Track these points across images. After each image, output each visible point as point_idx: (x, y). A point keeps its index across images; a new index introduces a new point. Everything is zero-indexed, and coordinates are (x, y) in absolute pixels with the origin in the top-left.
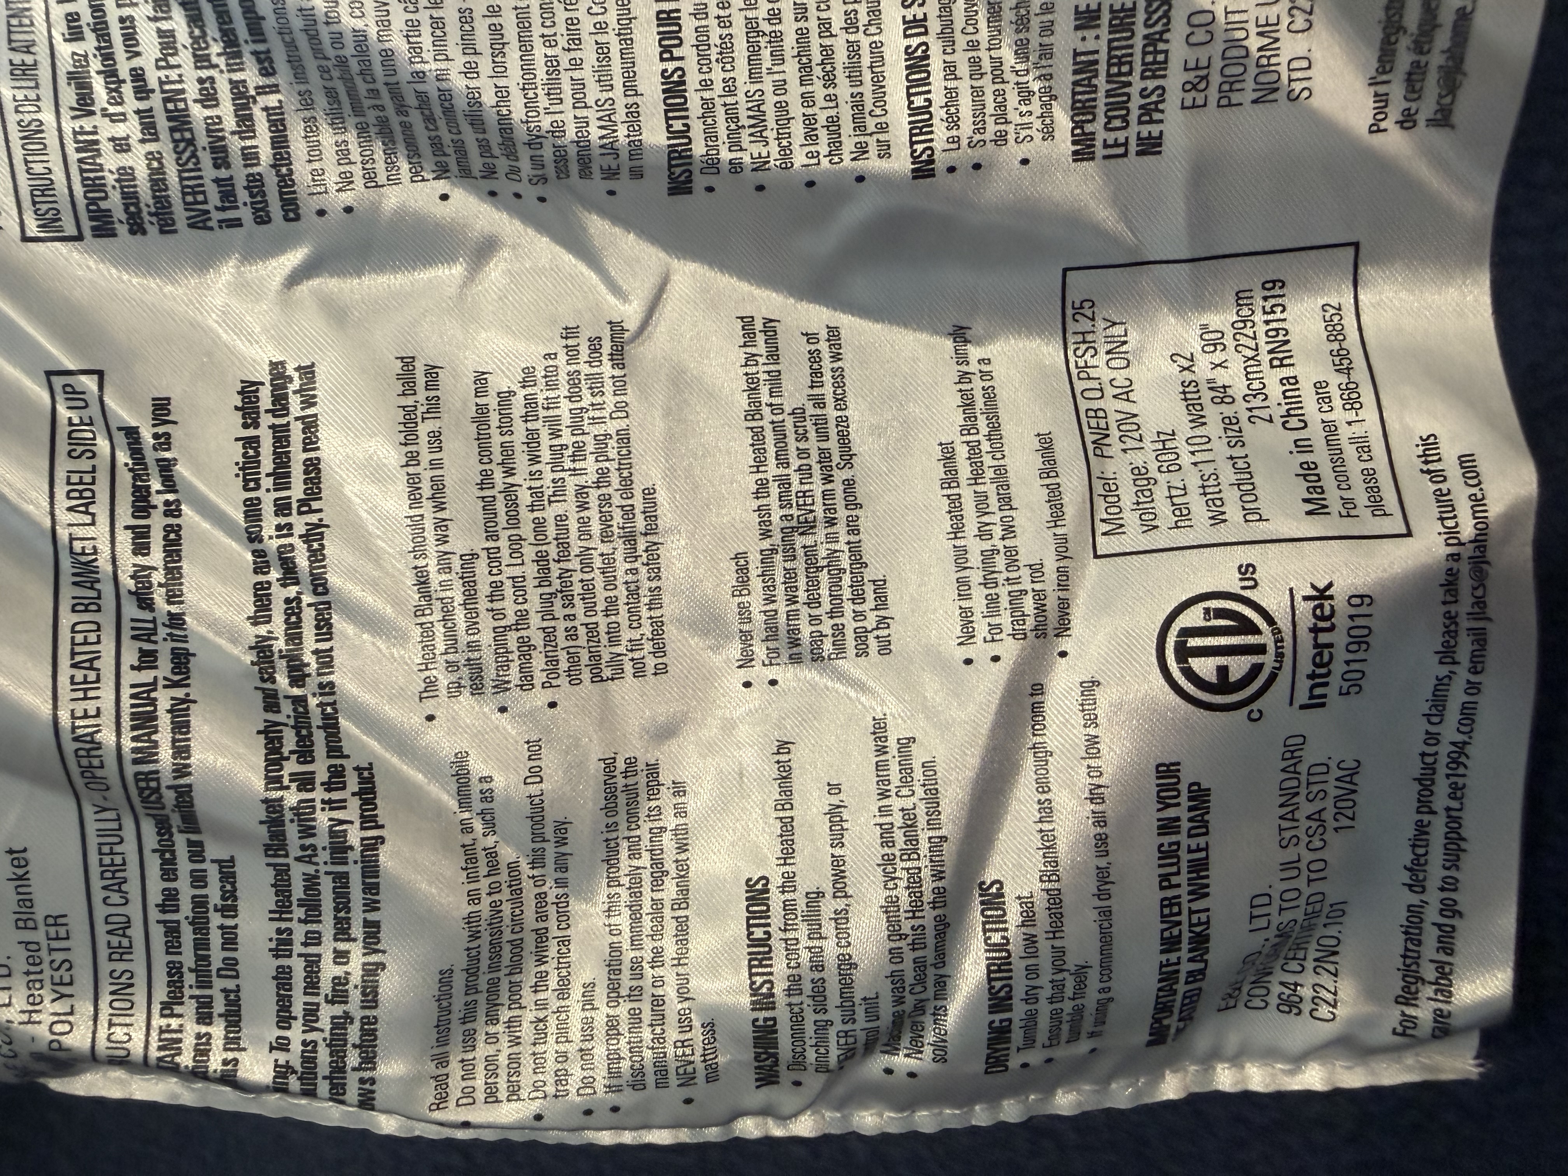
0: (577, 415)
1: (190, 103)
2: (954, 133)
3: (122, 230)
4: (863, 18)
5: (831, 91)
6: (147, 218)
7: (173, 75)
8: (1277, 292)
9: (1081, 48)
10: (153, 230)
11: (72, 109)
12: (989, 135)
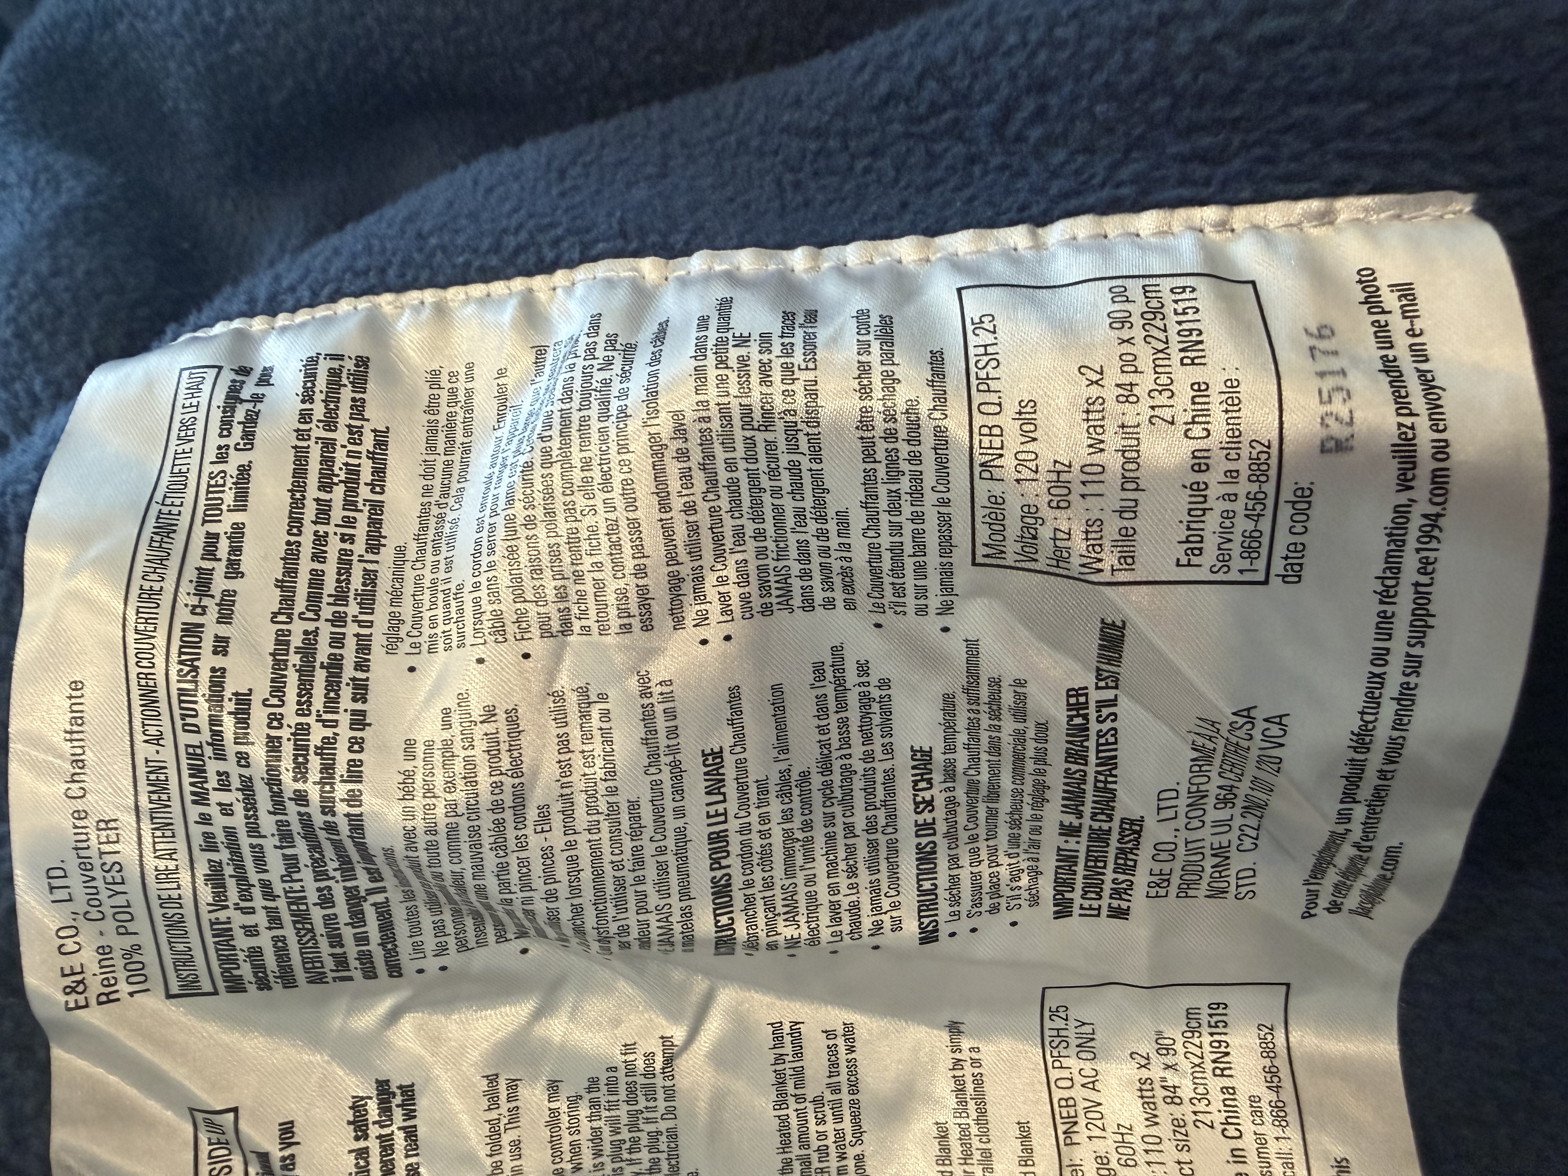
0: (634, 1115)
1: (311, 906)
2: (956, 908)
3: (252, 988)
4: (882, 821)
5: (853, 881)
6: (271, 979)
7: (297, 886)
8: (1220, 1011)
9: (1064, 846)
10: (278, 988)
11: (208, 904)
12: (986, 907)
